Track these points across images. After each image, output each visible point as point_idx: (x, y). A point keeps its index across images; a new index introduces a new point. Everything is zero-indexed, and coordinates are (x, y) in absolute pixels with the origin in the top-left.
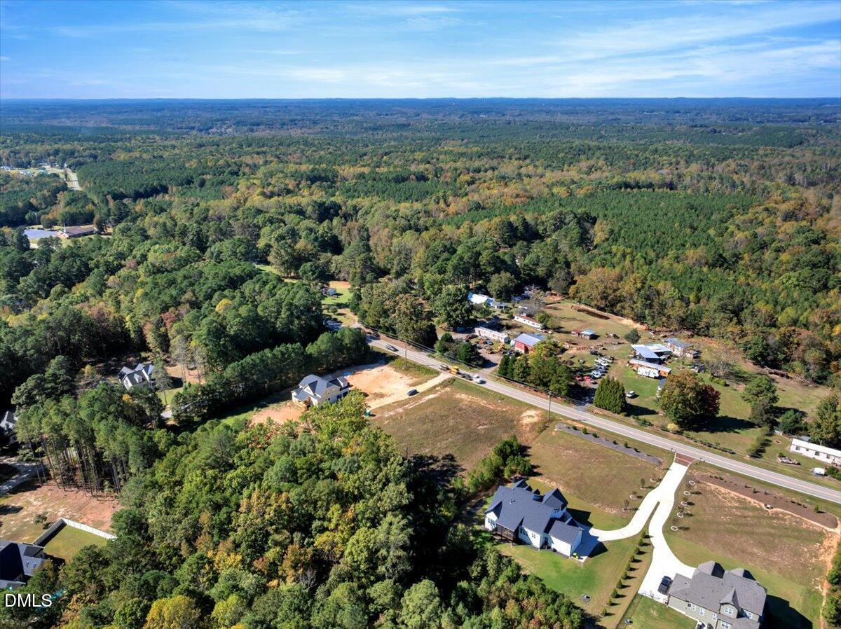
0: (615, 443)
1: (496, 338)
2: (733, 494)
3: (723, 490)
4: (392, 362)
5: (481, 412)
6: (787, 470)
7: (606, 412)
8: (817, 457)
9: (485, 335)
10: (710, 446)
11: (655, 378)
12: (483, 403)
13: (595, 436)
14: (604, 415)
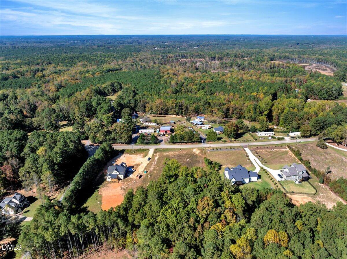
0: (227, 149)
1: (150, 132)
2: (264, 150)
3: (261, 150)
4: (125, 152)
5: (180, 156)
6: (265, 140)
7: (213, 142)
8: (265, 135)
9: (145, 132)
10: (245, 141)
11: (209, 129)
12: (176, 153)
13: (220, 149)
14: (213, 143)
